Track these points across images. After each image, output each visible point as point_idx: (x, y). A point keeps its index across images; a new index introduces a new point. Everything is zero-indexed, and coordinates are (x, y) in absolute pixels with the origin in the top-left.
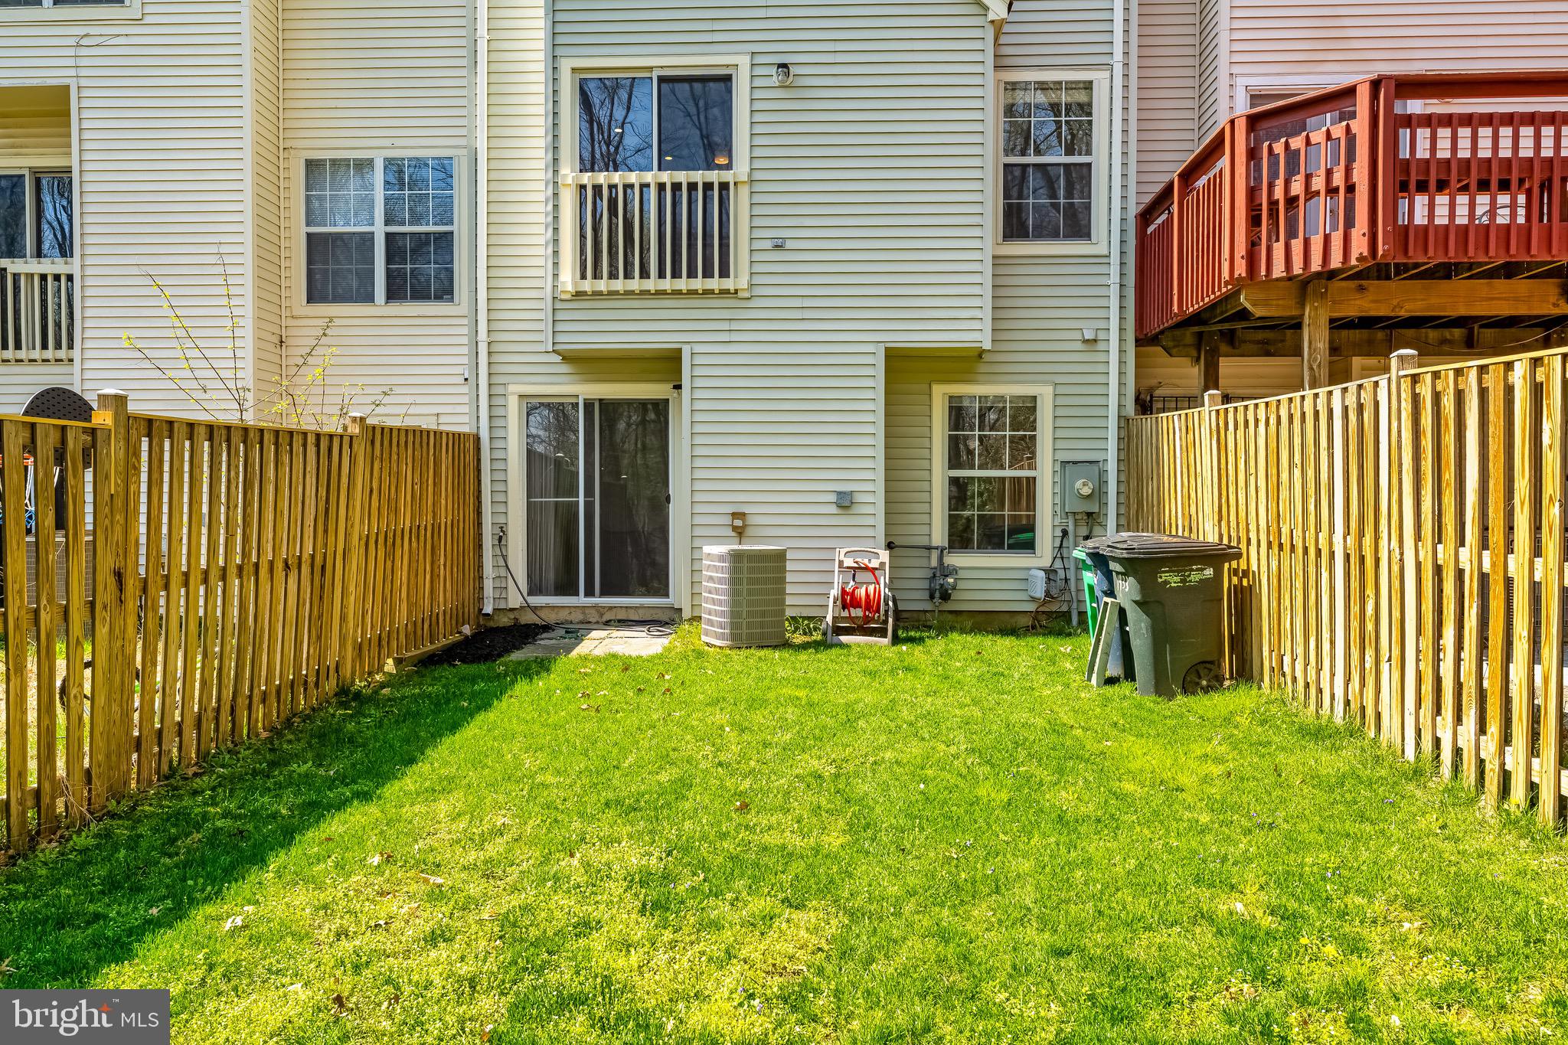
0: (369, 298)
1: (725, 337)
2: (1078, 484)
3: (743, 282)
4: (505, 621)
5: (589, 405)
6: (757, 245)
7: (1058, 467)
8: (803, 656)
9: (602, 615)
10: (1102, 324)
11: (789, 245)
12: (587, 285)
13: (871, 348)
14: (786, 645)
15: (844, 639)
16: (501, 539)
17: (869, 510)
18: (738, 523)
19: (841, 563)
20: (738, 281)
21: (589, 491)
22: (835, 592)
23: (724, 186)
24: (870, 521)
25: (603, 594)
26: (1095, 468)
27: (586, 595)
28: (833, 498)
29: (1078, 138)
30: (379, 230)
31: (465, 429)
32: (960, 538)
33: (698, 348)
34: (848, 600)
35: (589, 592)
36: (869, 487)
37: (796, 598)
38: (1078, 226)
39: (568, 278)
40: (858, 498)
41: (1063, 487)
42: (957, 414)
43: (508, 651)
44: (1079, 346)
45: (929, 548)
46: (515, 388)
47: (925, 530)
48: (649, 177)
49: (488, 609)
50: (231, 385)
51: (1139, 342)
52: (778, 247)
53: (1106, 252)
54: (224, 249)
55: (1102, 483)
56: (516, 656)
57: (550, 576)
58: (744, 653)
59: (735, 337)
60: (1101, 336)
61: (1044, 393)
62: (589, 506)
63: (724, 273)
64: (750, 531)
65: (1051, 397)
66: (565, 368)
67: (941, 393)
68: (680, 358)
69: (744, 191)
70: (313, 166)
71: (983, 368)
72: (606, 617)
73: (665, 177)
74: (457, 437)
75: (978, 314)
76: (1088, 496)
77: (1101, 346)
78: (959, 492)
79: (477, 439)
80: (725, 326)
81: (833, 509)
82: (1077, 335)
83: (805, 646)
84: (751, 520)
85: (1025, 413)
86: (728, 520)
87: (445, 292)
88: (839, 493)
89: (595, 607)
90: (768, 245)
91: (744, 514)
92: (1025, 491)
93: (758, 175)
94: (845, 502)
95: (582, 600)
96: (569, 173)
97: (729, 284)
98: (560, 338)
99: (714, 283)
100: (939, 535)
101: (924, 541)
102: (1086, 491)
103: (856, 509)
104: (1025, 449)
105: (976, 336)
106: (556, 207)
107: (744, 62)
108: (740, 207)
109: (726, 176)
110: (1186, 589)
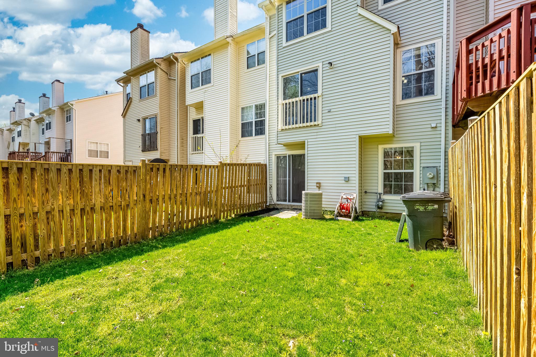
0: (252, 135)
1: (316, 137)
2: (428, 174)
4: (272, 207)
5: (289, 156)
6: (324, 112)
7: (422, 169)
9: (292, 207)
10: (439, 121)
11: (332, 110)
12: (284, 127)
13: (354, 136)
14: (323, 219)
15: (339, 218)
16: (270, 188)
17: (354, 182)
18: (318, 185)
19: (342, 197)
20: (319, 122)
21: (289, 177)
22: (338, 205)
23: (315, 98)
24: (354, 185)
25: (293, 201)
26: (435, 169)
27: (289, 202)
28: (343, 179)
30: (254, 121)
32: (388, 190)
33: (309, 140)
34: (342, 207)
35: (289, 201)
36: (354, 176)
38: (430, 91)
39: (281, 126)
40: (350, 179)
41: (423, 175)
42: (386, 154)
44: (430, 129)
45: (377, 194)
46: (274, 153)
47: (376, 188)
48: (297, 99)
49: (268, 204)
51: (454, 126)
52: (329, 112)
53: (440, 98)
57: (282, 197)
59: (318, 137)
60: (438, 125)
61: (417, 147)
62: (289, 181)
63: (315, 121)
64: (321, 187)
65: (419, 147)
66: (284, 148)
67: (381, 148)
68: (304, 144)
69: (320, 98)
70: (242, 109)
71: (395, 139)
72: (293, 208)
73: (301, 98)
74: (258, 165)
76: (432, 178)
77: (438, 129)
78: (387, 177)
79: (266, 165)
80: (316, 134)
81: (344, 182)
82: (429, 126)
83: (328, 220)
84: (322, 185)
85: (410, 152)
86: (315, 184)
88: (345, 177)
89: (290, 205)
90: (327, 111)
91: (320, 183)
92: (410, 177)
93: (324, 94)
94: (347, 180)
95: (287, 203)
96: (281, 101)
97: (316, 123)
98: (279, 141)
99: (313, 123)
100: (380, 189)
101: (376, 191)
102: (431, 176)
103: (350, 182)
104: (410, 164)
105: (387, 130)
106: (278, 110)
107: (320, 65)
108: (319, 102)
109: (316, 95)
110: (426, 212)
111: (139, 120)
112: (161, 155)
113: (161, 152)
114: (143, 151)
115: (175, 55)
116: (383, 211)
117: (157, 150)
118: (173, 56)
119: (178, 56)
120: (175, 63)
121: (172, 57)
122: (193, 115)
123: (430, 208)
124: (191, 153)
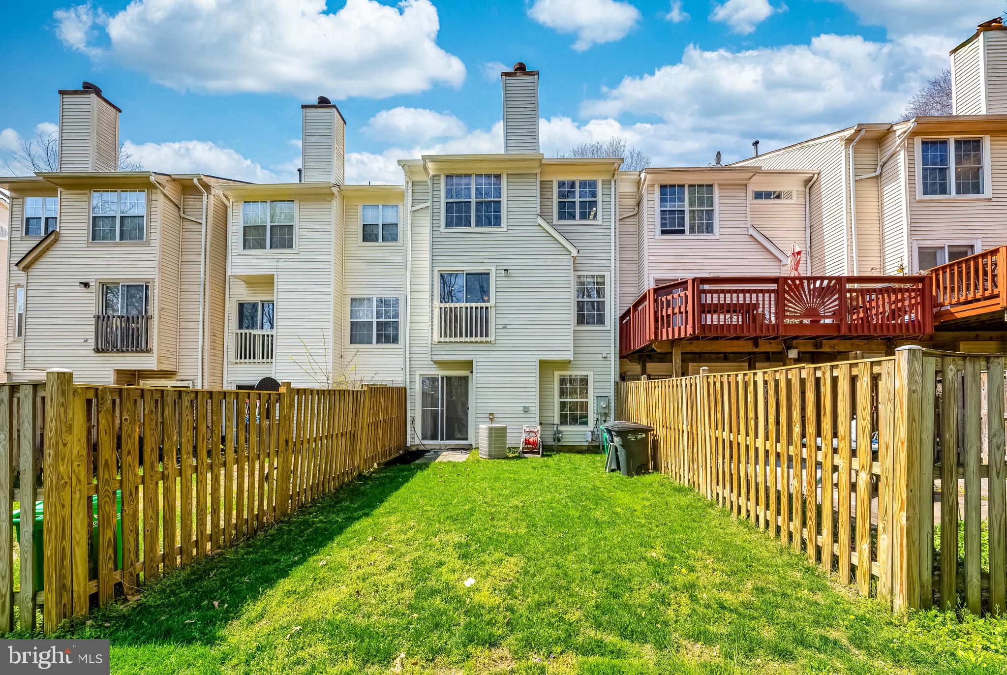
0: (371, 343)
1: (487, 356)
2: (602, 404)
3: (493, 339)
4: (414, 449)
5: (442, 378)
6: (497, 327)
7: (595, 398)
8: (512, 462)
10: (609, 352)
11: (508, 327)
12: (442, 340)
13: (534, 360)
14: (507, 458)
15: (526, 455)
16: (413, 422)
17: (534, 412)
18: (491, 417)
19: (525, 430)
20: (491, 338)
21: (442, 406)
22: (523, 440)
23: (487, 308)
24: (534, 416)
25: (446, 439)
26: (607, 398)
28: (522, 408)
29: (600, 292)
30: (375, 321)
31: (401, 385)
32: (564, 420)
33: (478, 360)
34: (527, 442)
35: (442, 439)
36: (534, 405)
37: (510, 442)
38: (601, 321)
39: (436, 338)
40: (530, 408)
41: (597, 404)
42: (563, 381)
43: (415, 460)
44: (602, 359)
45: (553, 424)
46: (418, 373)
47: (552, 418)
48: (463, 305)
49: (408, 445)
50: (324, 371)
51: (621, 358)
52: (505, 327)
53: (610, 329)
54: (323, 327)
55: (609, 403)
56: (418, 462)
57: (429, 434)
58: (492, 461)
59: (490, 356)
60: (609, 355)
61: (591, 375)
62: (442, 411)
63: (487, 336)
64: (494, 419)
65: (593, 375)
66: (435, 366)
67: (557, 374)
68: (472, 363)
69: (493, 309)
70: (353, 300)
71: (570, 366)
72: (447, 448)
73: (468, 305)
74: (399, 389)
75: (569, 349)
76: (605, 408)
77: (608, 359)
78: (563, 405)
79: (405, 389)
80: (487, 353)
81: (522, 412)
82: (601, 355)
83: (513, 458)
84: (495, 416)
85: (584, 381)
86: (488, 416)
87: (395, 340)
88: (524, 407)
89: (444, 444)
90: (501, 327)
91: (493, 414)
92: (584, 406)
93: (497, 305)
94: (526, 410)
95: (439, 442)
96: (437, 303)
97: (488, 339)
98: (433, 356)
99: (484, 339)
100: (557, 420)
101: (552, 422)
102: (604, 406)
103: (530, 412)
104: (584, 392)
105: (568, 356)
106: (432, 314)
107: (493, 269)
108: (492, 314)
109: (488, 305)
110: (637, 441)
111: (86, 285)
112: (159, 362)
113: (160, 358)
114: (97, 350)
115: (205, 179)
116: (560, 443)
117: (148, 351)
118: (200, 180)
119: (212, 182)
120: (201, 193)
121: (196, 181)
122: (239, 293)
123: (639, 437)
124: (235, 361)
